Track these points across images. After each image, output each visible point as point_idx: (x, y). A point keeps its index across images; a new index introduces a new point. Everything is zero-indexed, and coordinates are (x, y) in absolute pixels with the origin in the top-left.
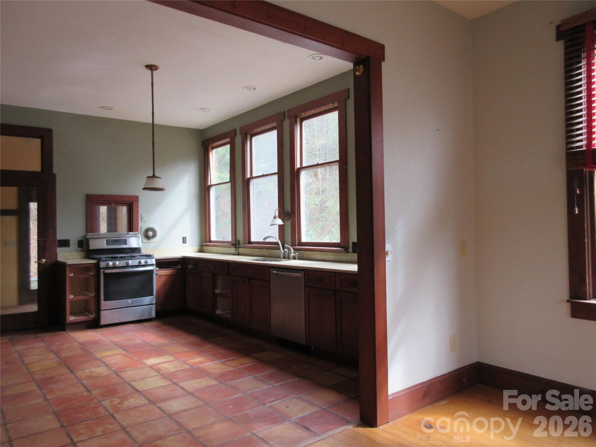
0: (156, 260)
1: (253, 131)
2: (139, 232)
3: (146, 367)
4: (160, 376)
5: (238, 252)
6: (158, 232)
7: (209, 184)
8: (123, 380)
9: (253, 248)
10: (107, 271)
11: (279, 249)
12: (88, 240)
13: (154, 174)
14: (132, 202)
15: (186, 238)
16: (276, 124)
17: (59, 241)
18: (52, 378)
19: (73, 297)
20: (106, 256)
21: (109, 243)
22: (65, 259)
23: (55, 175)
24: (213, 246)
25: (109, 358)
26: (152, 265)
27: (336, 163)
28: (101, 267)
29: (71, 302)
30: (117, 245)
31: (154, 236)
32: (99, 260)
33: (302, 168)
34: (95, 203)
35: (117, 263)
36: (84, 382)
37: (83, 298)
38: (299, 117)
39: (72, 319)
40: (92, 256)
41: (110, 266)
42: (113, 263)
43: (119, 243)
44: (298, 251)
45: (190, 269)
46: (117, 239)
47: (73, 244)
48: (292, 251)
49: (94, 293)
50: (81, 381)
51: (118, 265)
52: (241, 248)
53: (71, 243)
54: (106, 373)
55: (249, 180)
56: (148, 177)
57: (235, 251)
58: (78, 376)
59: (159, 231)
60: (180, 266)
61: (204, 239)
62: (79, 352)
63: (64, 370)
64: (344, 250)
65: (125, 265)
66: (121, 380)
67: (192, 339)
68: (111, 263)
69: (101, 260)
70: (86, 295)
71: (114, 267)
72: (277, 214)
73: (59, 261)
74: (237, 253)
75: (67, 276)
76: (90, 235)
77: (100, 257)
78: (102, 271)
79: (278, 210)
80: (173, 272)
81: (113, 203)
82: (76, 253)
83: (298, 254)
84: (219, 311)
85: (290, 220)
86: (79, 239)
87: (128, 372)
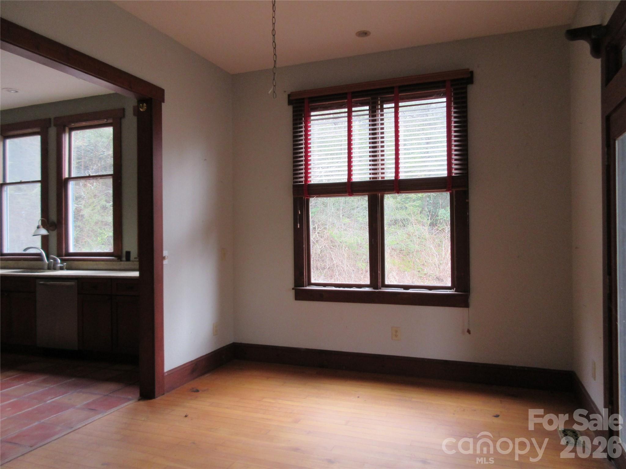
11: (42, 260)
16: (39, 129)
27: (110, 177)
33: (70, 178)
38: (68, 127)
44: (67, 262)
48: (59, 261)
64: (118, 259)
72: (40, 224)
79: (40, 221)
83: (66, 265)
85: (56, 229)
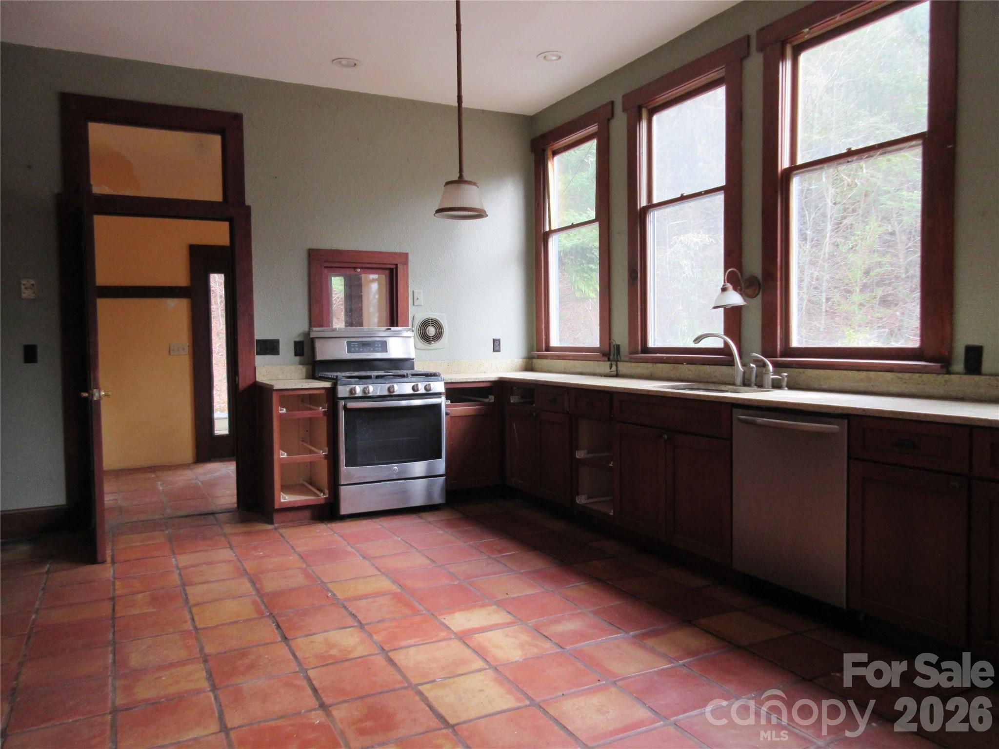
0: (446, 384)
1: (655, 99)
2: (410, 326)
3: (451, 639)
4: (489, 671)
5: (617, 371)
6: (445, 327)
7: (547, 229)
8: (405, 677)
9: (656, 363)
10: (352, 405)
11: (731, 363)
12: (312, 341)
13: (461, 176)
14: (397, 265)
15: (499, 341)
16: (724, 69)
17: (258, 341)
18: (243, 653)
19: (287, 455)
20: (348, 374)
21: (353, 349)
22: (270, 380)
23: (249, 208)
24: (556, 358)
25: (363, 603)
26: (438, 395)
27: (917, 141)
28: (340, 396)
29: (284, 465)
30: (369, 353)
31: (438, 336)
32: (335, 382)
33: (794, 168)
34: (325, 267)
35: (371, 388)
36: (312, 673)
37: (306, 457)
38: (790, 44)
39: (285, 499)
40: (321, 374)
41: (357, 395)
42: (362, 388)
43: (372, 349)
44: (788, 370)
45: (513, 404)
46: (368, 339)
47: (286, 349)
48: (771, 367)
49: (327, 449)
50: (307, 670)
51: (372, 392)
52: (623, 361)
53: (282, 347)
54: (360, 651)
55: (645, 210)
56: (448, 183)
57: (609, 368)
58: (298, 654)
59: (447, 327)
60: (492, 399)
61: (535, 345)
62: (299, 580)
63: (266, 631)
64: (937, 367)
65: (386, 393)
66: (399, 677)
67: (537, 563)
68: (359, 390)
69: (339, 382)
70: (311, 452)
71: (366, 397)
73: (259, 383)
74: (615, 372)
75: (275, 414)
76: (316, 332)
77: (337, 376)
78: (342, 403)
80: (479, 410)
81: (360, 268)
82: (292, 367)
83: (786, 376)
84: (583, 497)
85: (761, 293)
86: (297, 340)
87: (413, 650)
